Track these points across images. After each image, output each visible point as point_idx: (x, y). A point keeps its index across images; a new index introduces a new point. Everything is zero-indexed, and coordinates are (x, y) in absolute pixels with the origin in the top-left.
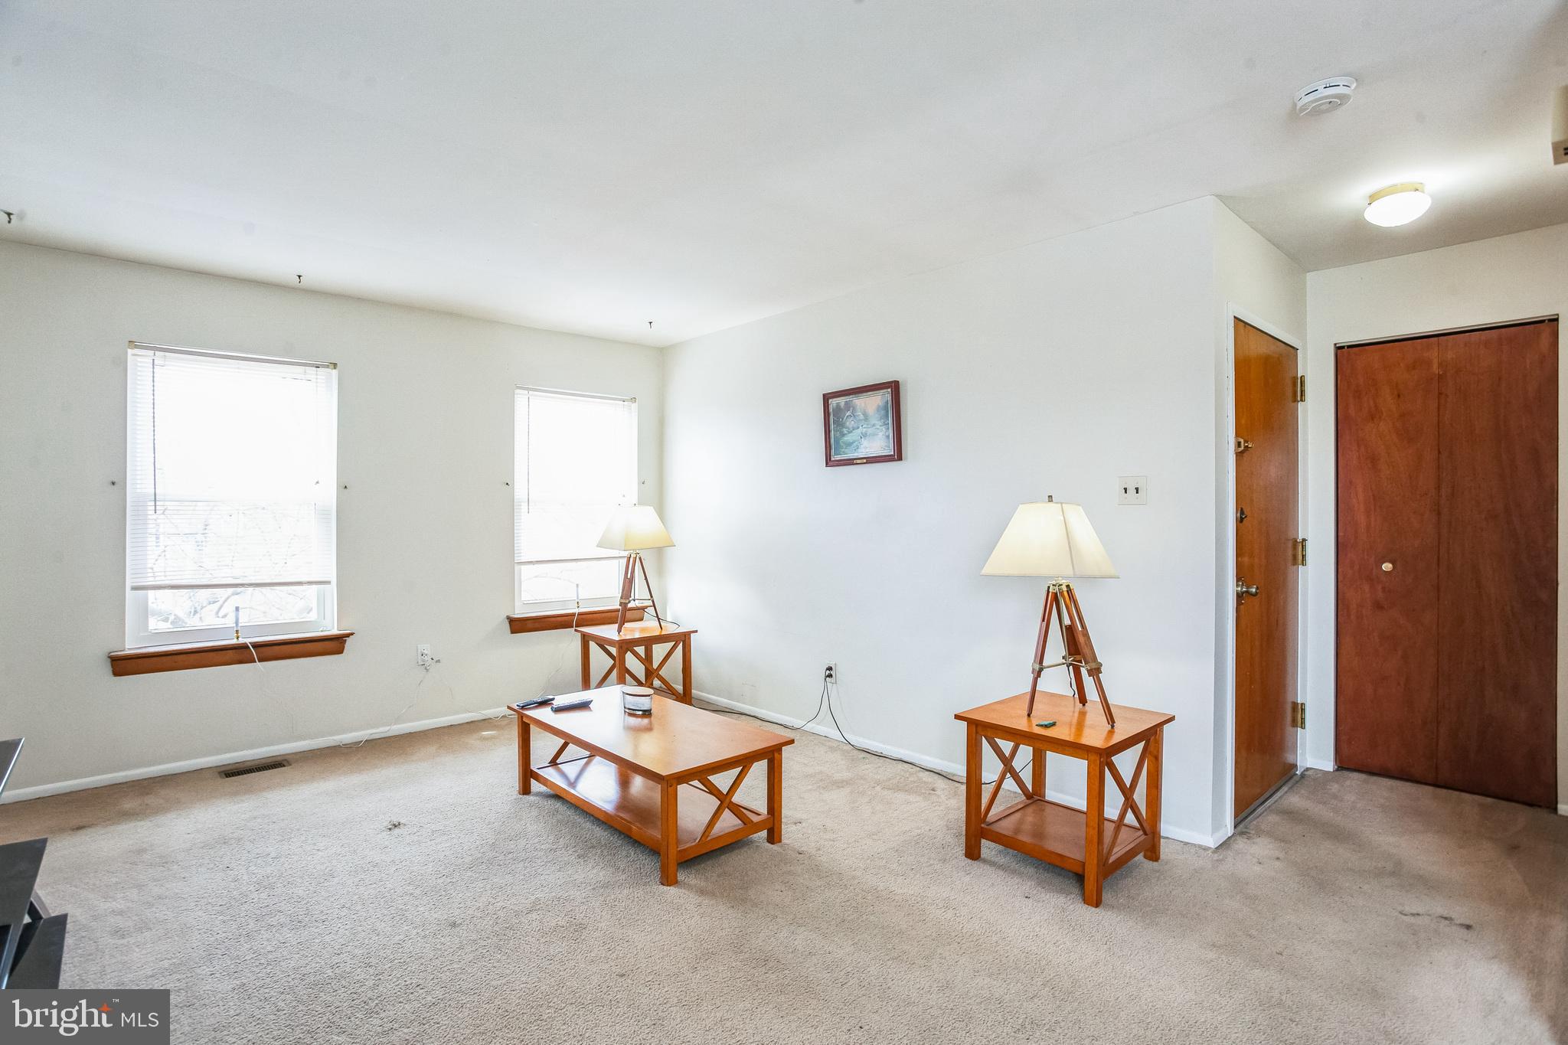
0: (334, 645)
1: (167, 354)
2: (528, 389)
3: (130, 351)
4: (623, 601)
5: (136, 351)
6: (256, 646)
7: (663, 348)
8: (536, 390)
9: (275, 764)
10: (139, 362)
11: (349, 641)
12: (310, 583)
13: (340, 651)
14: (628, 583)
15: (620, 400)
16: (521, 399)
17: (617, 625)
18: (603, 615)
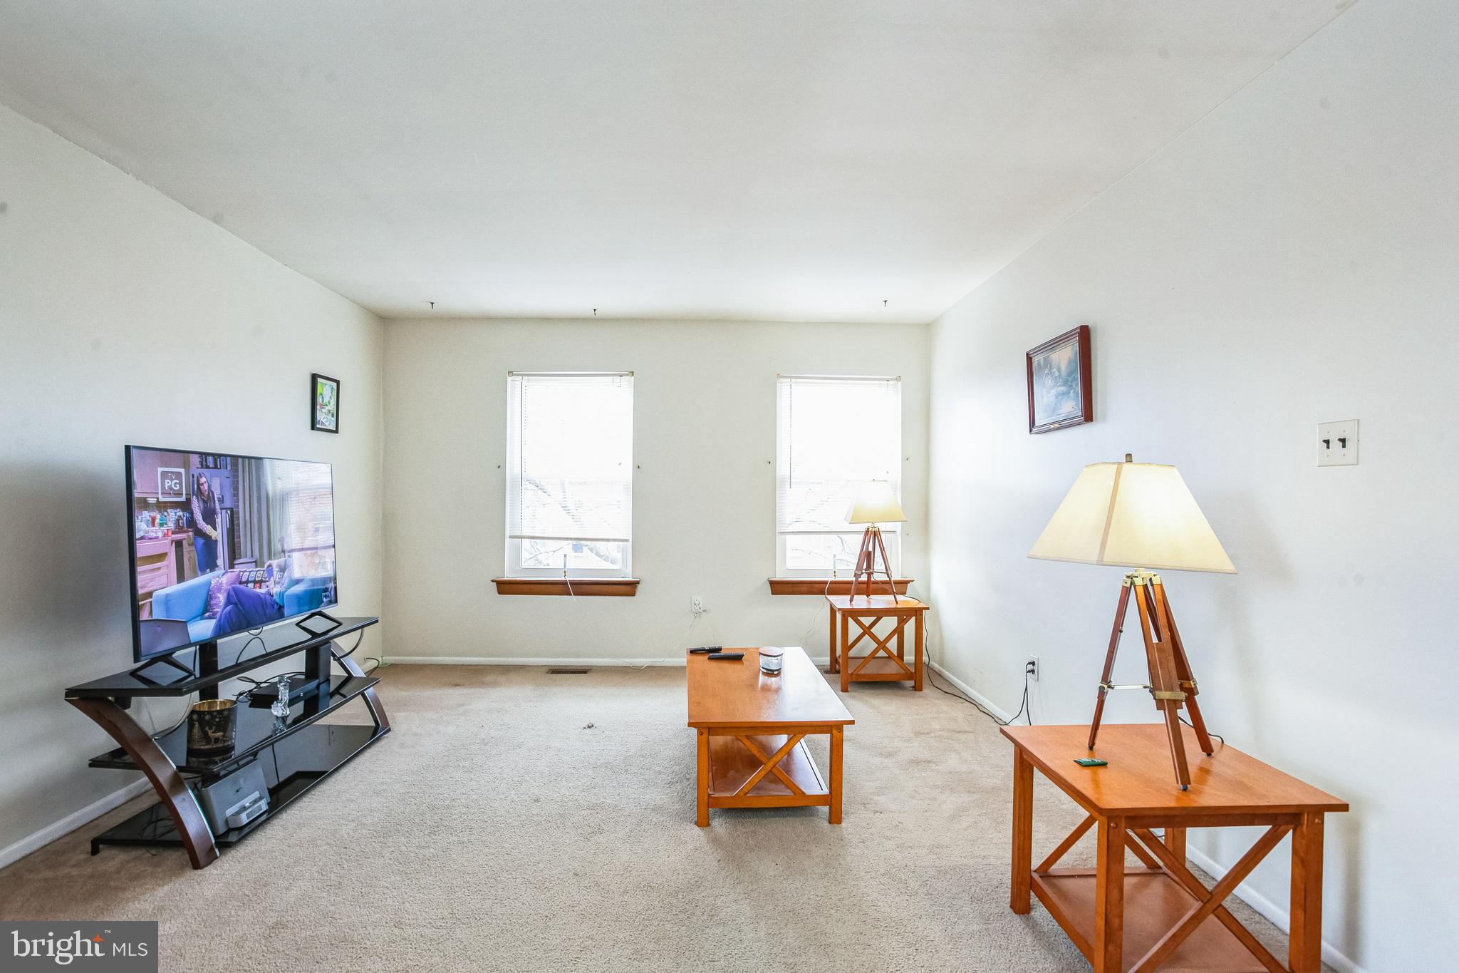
0: (629, 588)
1: (530, 378)
2: (790, 377)
3: (509, 379)
4: (857, 572)
5: (514, 378)
6: (573, 583)
7: (928, 325)
8: (797, 378)
9: (582, 671)
10: (514, 384)
11: (639, 587)
12: (614, 540)
13: (633, 594)
14: (868, 557)
15: (883, 380)
16: (784, 388)
17: (850, 596)
18: (838, 585)
